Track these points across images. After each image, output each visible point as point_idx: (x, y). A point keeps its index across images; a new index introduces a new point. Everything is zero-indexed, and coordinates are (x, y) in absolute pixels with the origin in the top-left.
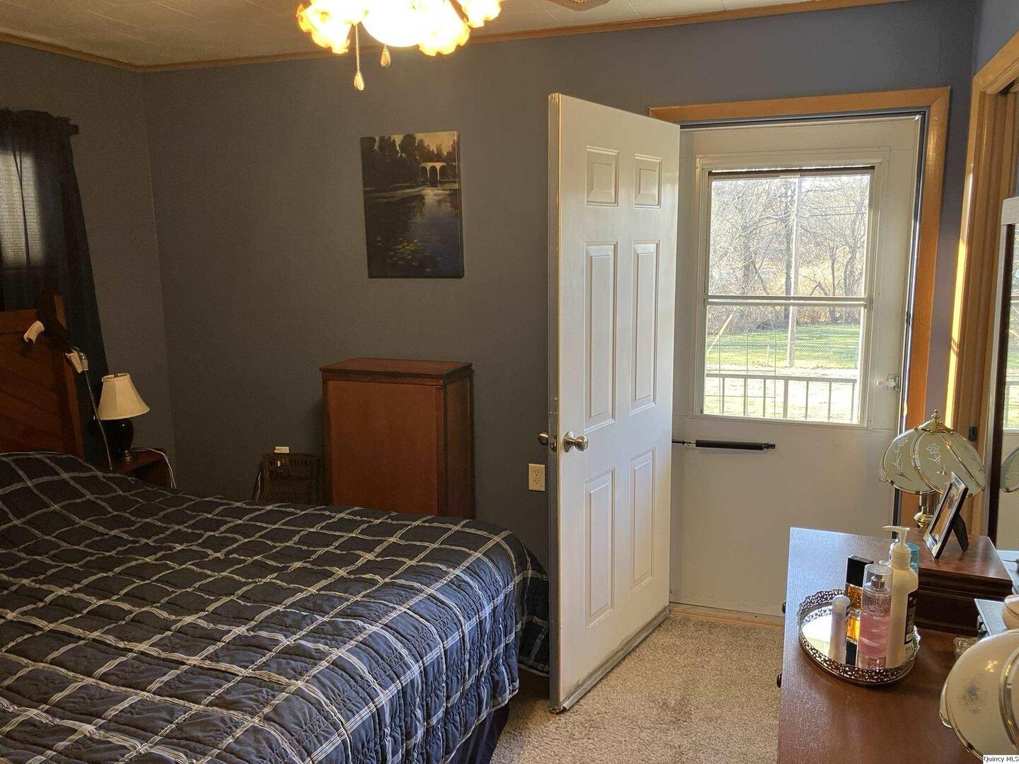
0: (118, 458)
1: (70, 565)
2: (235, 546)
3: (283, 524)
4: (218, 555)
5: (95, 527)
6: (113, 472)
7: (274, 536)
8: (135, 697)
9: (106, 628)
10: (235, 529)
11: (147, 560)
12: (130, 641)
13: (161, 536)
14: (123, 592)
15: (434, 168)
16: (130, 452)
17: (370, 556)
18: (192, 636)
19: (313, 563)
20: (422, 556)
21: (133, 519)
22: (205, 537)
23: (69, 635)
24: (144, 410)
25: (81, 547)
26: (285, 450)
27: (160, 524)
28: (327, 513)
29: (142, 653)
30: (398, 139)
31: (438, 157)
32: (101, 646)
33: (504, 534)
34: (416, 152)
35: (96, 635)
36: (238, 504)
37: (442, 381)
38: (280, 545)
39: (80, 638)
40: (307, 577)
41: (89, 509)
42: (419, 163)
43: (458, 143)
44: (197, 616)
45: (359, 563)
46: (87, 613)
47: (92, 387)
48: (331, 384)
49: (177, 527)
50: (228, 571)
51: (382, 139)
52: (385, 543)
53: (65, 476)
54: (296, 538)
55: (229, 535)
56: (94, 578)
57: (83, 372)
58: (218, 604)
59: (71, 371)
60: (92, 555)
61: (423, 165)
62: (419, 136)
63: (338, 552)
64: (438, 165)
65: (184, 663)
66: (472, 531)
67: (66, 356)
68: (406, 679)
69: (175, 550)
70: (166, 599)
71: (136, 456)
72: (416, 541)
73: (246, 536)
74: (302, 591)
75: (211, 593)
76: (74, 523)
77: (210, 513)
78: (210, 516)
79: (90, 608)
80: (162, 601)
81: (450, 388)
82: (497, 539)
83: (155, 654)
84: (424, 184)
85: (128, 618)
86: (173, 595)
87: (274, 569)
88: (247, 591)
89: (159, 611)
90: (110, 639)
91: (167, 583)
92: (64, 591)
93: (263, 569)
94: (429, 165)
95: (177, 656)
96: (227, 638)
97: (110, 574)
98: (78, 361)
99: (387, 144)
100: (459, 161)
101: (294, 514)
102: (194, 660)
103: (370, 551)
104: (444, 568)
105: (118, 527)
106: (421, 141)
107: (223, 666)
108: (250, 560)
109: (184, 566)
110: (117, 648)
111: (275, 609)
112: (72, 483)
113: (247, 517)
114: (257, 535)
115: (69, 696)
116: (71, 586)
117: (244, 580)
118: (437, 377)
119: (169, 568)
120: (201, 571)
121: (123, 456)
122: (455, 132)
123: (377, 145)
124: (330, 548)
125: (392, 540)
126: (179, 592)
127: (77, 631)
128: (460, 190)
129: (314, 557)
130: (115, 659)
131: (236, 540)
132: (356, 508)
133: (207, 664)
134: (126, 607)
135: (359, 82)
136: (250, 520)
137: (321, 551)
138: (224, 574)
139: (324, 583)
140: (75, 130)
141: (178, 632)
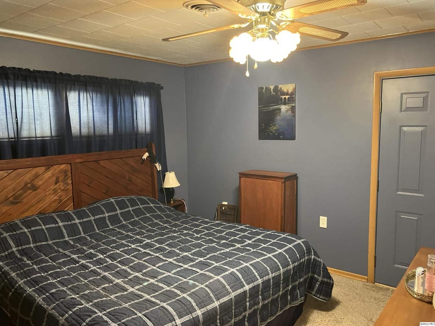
0: (169, 202)
1: (151, 233)
2: (204, 233)
3: (221, 228)
4: (198, 235)
5: (159, 223)
6: (167, 205)
7: (217, 231)
8: (167, 274)
9: (160, 253)
10: (205, 228)
11: (175, 234)
12: (167, 258)
13: (180, 228)
14: (166, 243)
15: (285, 98)
16: (173, 200)
17: (250, 242)
18: (186, 259)
19: (229, 241)
20: (269, 244)
21: (172, 221)
22: (194, 229)
23: (150, 254)
24: (179, 185)
25: (155, 229)
26: (226, 203)
27: (180, 224)
28: (237, 226)
29: (170, 262)
30: (272, 87)
31: (287, 94)
32: (159, 258)
33: (303, 240)
34: (279, 92)
35: (157, 255)
36: (207, 220)
37: (283, 180)
38: (219, 235)
39: (152, 255)
40: (227, 246)
41: (158, 217)
42: (280, 96)
43: (295, 88)
44: (188, 253)
45: (245, 244)
46: (155, 248)
47: (162, 176)
48: (242, 179)
49: (185, 225)
50: (200, 241)
51: (266, 88)
52: (256, 238)
53: (152, 205)
54: (225, 233)
55: (202, 230)
56: (157, 238)
57: (160, 170)
58: (196, 250)
59: (156, 170)
60: (158, 231)
61: (281, 97)
62: (280, 86)
63: (239, 239)
64: (287, 97)
65: (182, 267)
66: (290, 237)
67: (155, 165)
68: (255, 283)
69: (184, 233)
70: (179, 247)
71: (174, 201)
72: (267, 238)
73: (208, 230)
74: (224, 250)
75: (194, 247)
76: (153, 221)
77: (197, 222)
78: (197, 223)
79: (156, 247)
80: (178, 247)
81: (287, 183)
82: (299, 241)
83: (174, 263)
84: (281, 104)
85: (167, 251)
86: (181, 246)
87: (215, 242)
88: (205, 248)
89: (177, 250)
90: (161, 257)
91: (180, 242)
92: (149, 241)
93: (212, 241)
94: (283, 97)
95: (181, 264)
96: (197, 261)
97: (163, 237)
98: (159, 167)
99: (268, 89)
100: (295, 95)
101: (225, 225)
102: (186, 266)
103: (250, 240)
104: (276, 249)
105: (166, 224)
106: (281, 88)
107: (194, 269)
108: (208, 238)
109: (186, 238)
110: (163, 259)
111: (214, 254)
112: (154, 208)
113: (209, 224)
114: (212, 231)
115: (148, 271)
116: (151, 240)
117: (205, 244)
118: (282, 178)
119: (181, 237)
120: (191, 240)
121: (171, 201)
122: (294, 84)
123: (264, 90)
124: (236, 238)
125: (259, 237)
126: (184, 245)
127: (152, 253)
128: (295, 106)
129: (230, 240)
130: (162, 262)
131: (204, 231)
132: (248, 225)
133: (190, 268)
134: (167, 248)
135: (248, 74)
136: (210, 225)
137: (233, 238)
138: (199, 241)
139: (232, 248)
140: (162, 88)
141: (182, 257)
